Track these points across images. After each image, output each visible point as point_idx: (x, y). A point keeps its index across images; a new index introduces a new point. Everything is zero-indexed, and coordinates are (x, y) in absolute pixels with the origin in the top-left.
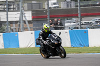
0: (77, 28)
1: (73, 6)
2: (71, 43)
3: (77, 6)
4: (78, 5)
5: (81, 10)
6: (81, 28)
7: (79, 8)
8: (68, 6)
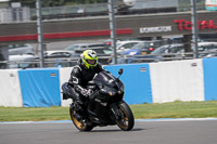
0: (36, 66)
1: (26, 18)
2: (23, 98)
3: (35, 18)
4: (38, 15)
5: (44, 27)
6: (45, 65)
7: (38, 21)
8: (15, 17)
